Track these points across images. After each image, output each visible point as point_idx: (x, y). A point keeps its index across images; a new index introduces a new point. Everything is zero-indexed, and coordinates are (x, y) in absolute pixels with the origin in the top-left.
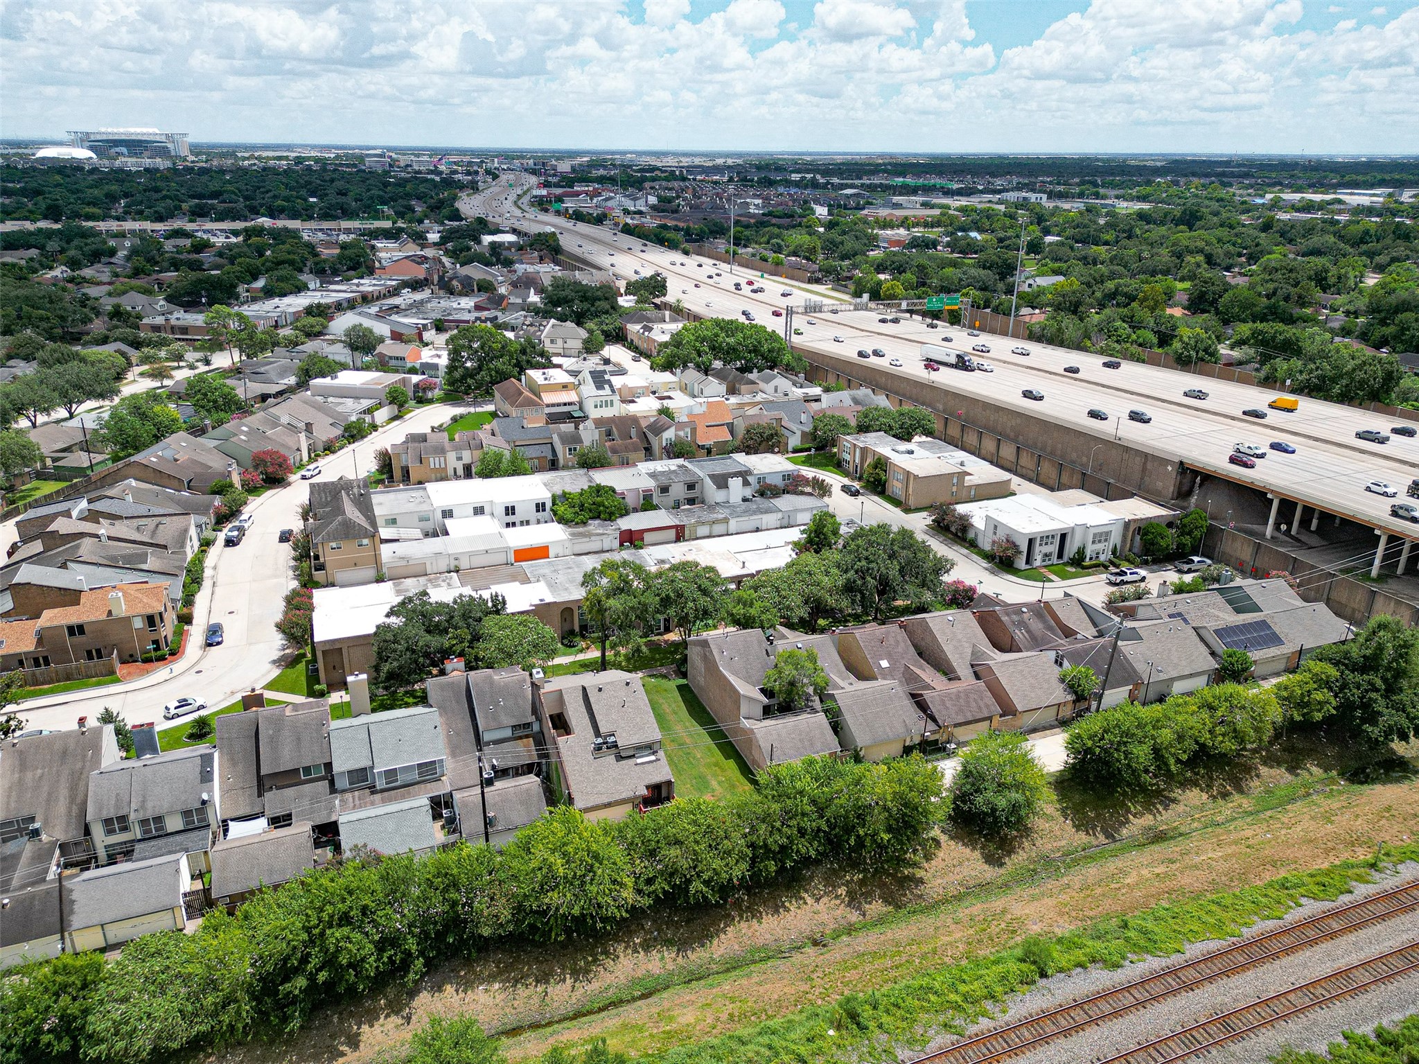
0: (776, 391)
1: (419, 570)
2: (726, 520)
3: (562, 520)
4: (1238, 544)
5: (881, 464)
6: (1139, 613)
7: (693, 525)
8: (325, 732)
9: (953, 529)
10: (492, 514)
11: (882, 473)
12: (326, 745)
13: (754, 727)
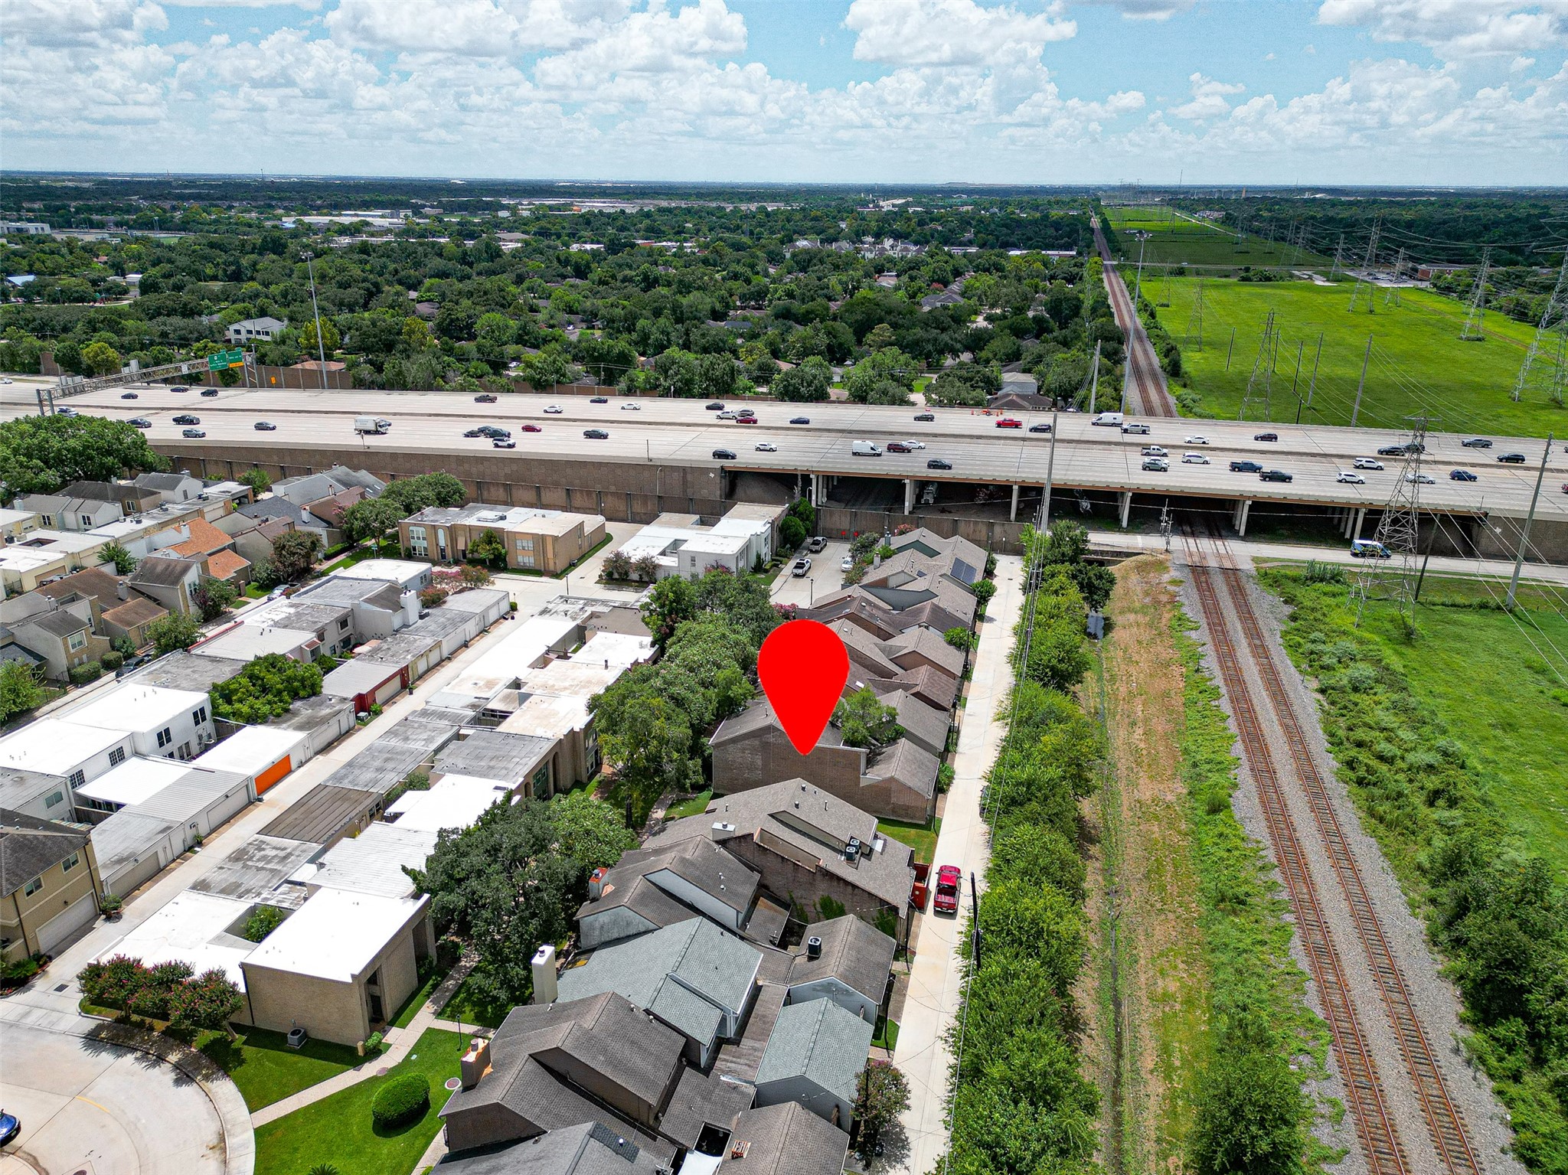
0: (186, 497)
1: (150, 868)
2: (438, 644)
3: (253, 719)
4: (836, 518)
5: (492, 537)
6: (892, 583)
7: (414, 662)
8: (643, 1016)
9: (635, 576)
10: (137, 754)
11: (499, 546)
12: (662, 1028)
13: (888, 775)
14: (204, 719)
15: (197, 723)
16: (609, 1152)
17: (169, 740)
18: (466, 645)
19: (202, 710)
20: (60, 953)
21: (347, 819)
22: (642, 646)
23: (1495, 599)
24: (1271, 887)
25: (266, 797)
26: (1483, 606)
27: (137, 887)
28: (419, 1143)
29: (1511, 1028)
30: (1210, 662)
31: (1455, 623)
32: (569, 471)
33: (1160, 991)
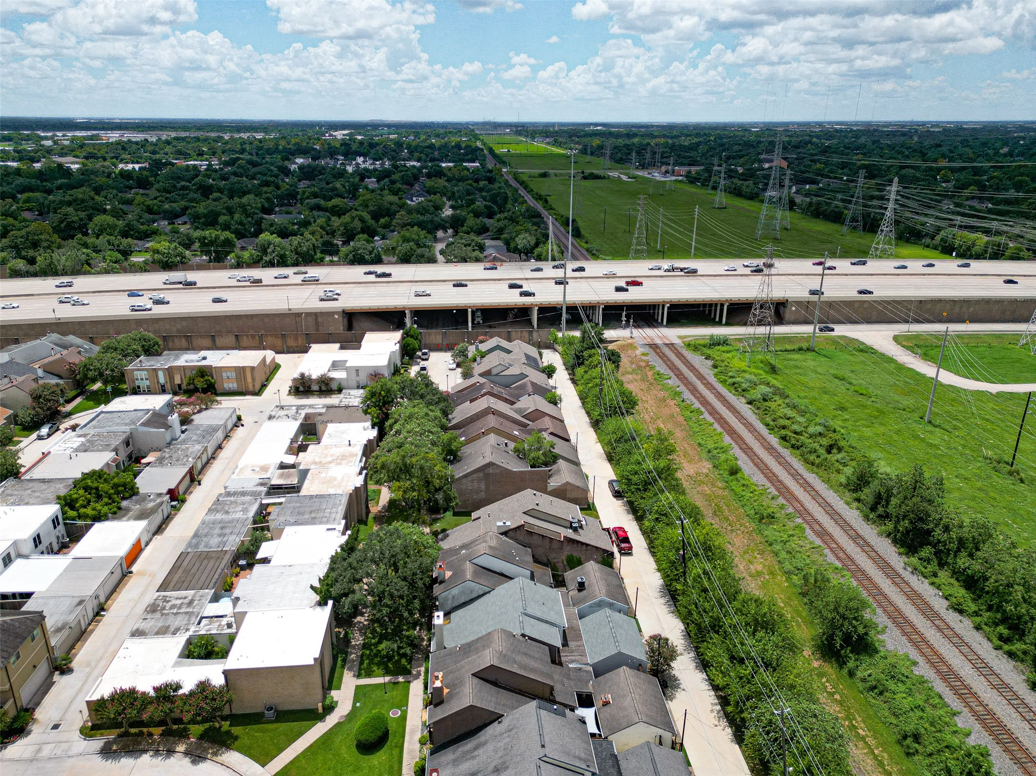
1: (76, 633)
4: (433, 337)
6: (494, 372)
7: (195, 463)
8: (521, 638)
9: (315, 387)
10: (20, 556)
11: (210, 378)
12: (534, 643)
13: (564, 481)
14: (59, 524)
15: (55, 527)
16: (553, 715)
17: (40, 542)
18: (220, 447)
19: (57, 517)
20: (38, 704)
21: (219, 571)
22: (365, 429)
23: (804, 345)
24: (782, 507)
25: (134, 569)
26: (800, 349)
27: (72, 647)
28: (396, 752)
29: (926, 552)
30: (687, 395)
31: (791, 360)
32: (228, 323)
33: (754, 571)
